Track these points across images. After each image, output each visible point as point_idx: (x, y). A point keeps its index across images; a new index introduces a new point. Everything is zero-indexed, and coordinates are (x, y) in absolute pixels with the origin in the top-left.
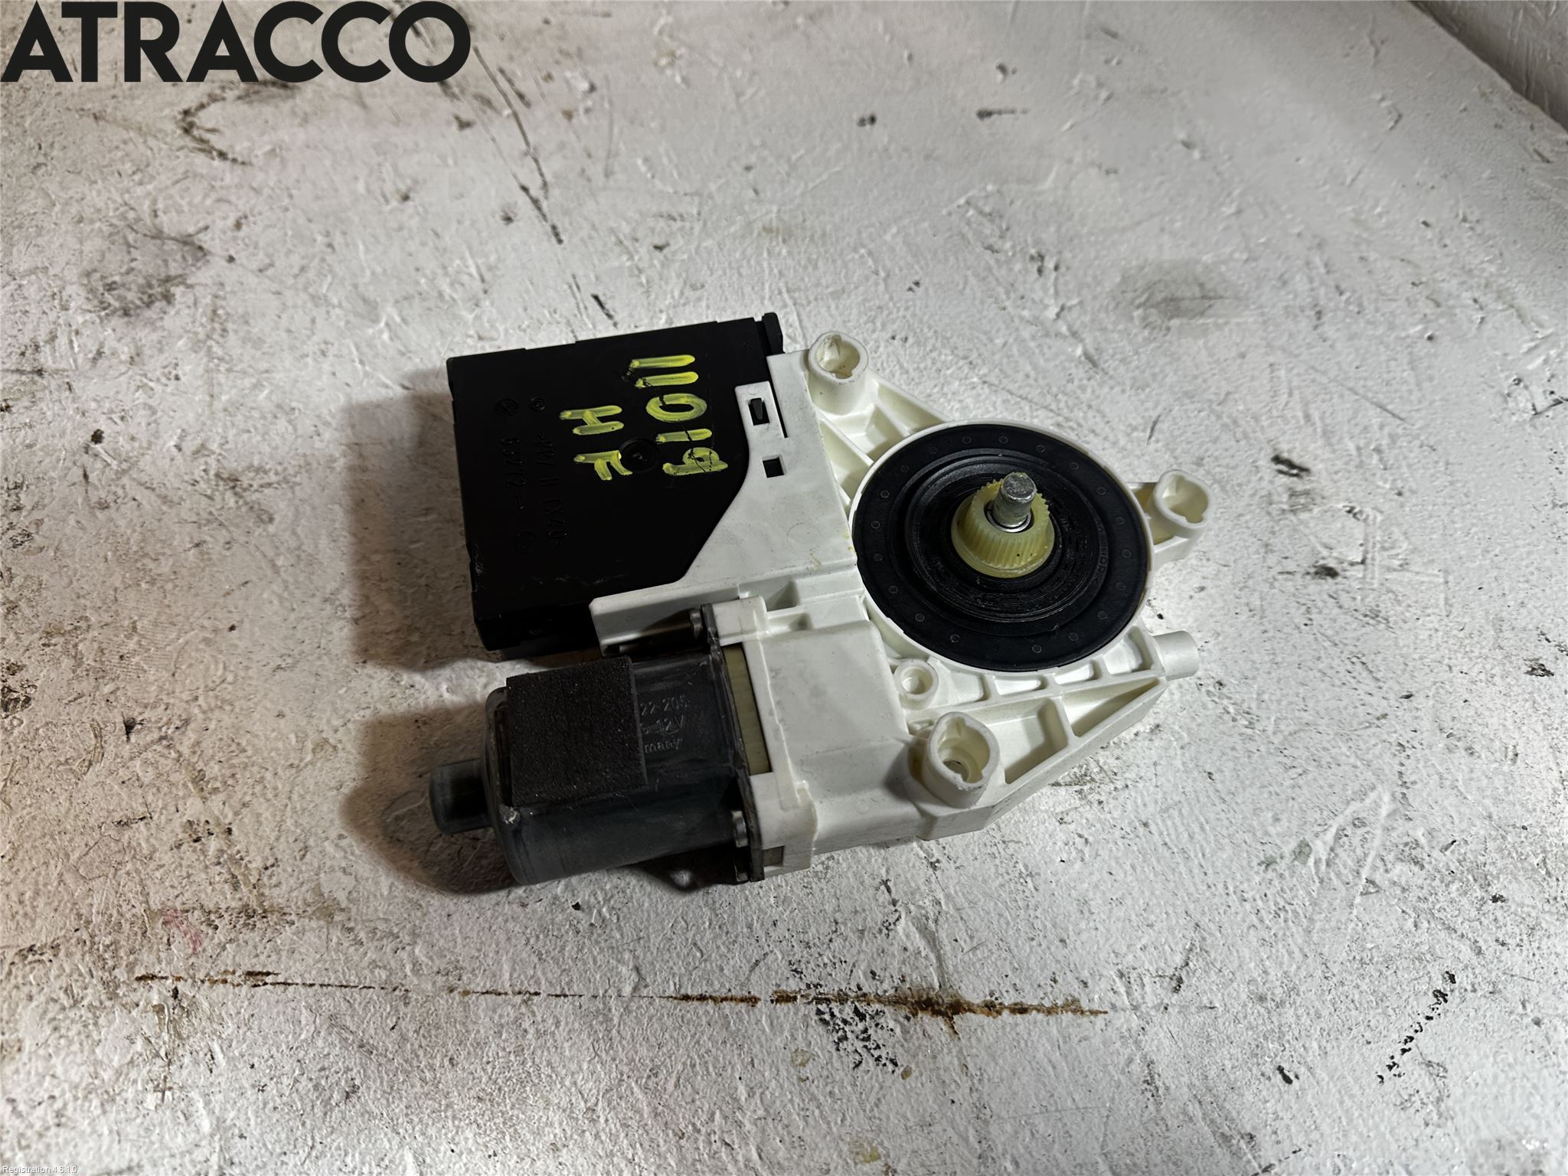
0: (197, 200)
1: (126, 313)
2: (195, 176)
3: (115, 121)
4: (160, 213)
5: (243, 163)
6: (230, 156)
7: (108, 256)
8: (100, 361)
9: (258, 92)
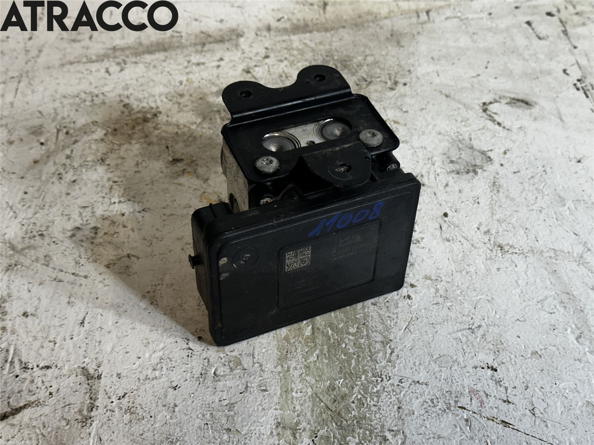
0: (488, 139)
1: (458, 173)
2: (487, 129)
3: (454, 99)
4: (473, 140)
5: (508, 129)
6: (502, 125)
7: (451, 150)
8: (447, 188)
9: (515, 103)
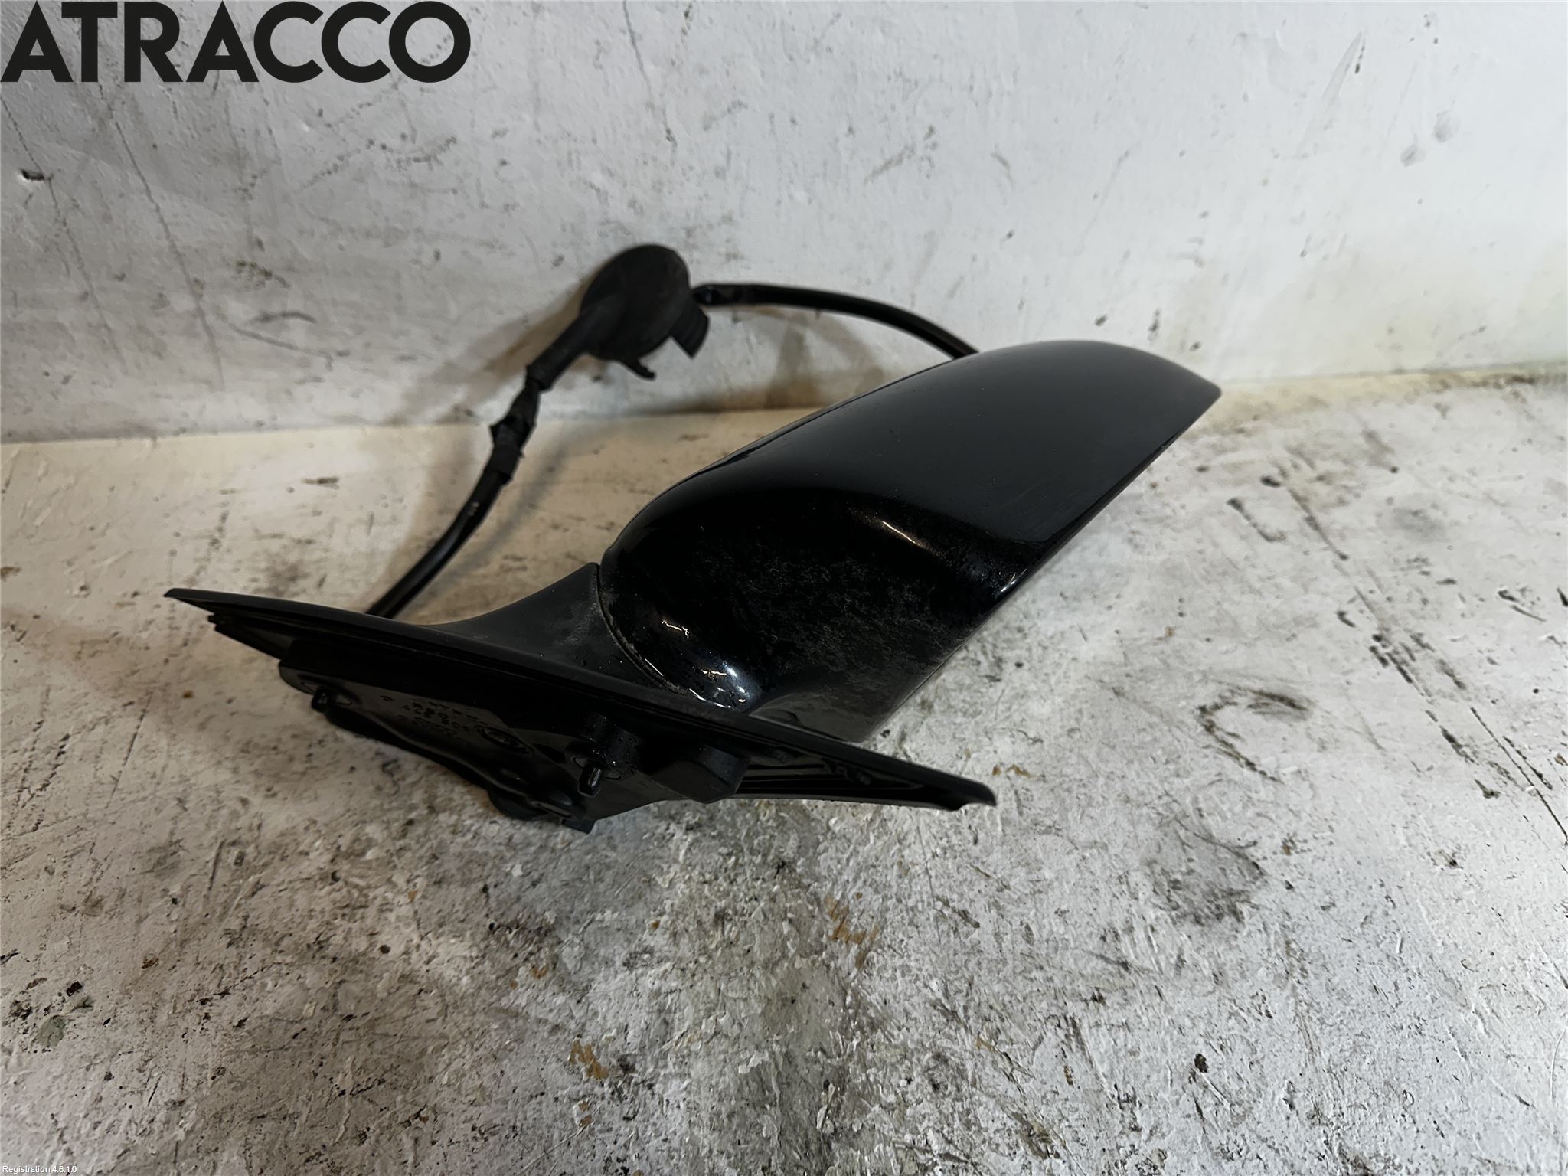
0: (1238, 808)
1: (1198, 921)
2: (1229, 781)
3: (1135, 701)
4: (1205, 815)
5: (1273, 779)
6: (1259, 768)
7: (1165, 849)
8: (1183, 971)
9: (1267, 704)
